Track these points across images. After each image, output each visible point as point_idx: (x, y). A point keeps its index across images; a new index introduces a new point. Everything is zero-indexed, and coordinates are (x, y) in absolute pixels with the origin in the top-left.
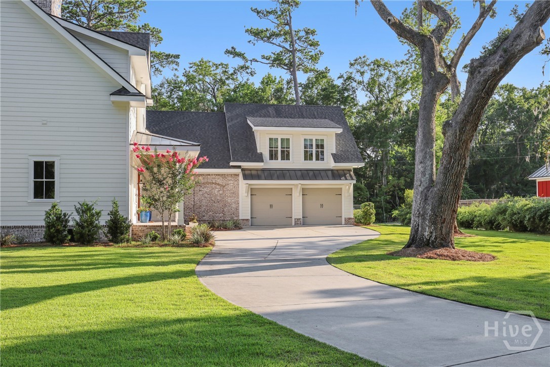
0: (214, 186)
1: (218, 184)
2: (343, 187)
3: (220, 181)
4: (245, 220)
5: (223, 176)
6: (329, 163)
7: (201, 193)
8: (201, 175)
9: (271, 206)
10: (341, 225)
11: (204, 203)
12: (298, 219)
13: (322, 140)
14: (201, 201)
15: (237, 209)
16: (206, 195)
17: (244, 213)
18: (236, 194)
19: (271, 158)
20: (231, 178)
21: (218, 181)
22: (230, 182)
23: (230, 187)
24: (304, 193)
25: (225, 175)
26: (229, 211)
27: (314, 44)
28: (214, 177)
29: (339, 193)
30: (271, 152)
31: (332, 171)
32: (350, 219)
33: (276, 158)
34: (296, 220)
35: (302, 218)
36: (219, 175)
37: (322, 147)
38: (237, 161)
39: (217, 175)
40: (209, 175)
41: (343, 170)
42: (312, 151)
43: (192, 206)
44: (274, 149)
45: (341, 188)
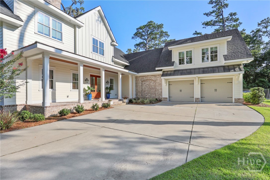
0: (151, 81)
1: (152, 80)
2: (234, 77)
3: (153, 78)
4: (165, 98)
5: (155, 76)
6: (221, 62)
7: (145, 85)
8: (145, 76)
9: (181, 91)
10: (232, 103)
11: (146, 89)
12: (197, 98)
13: (216, 48)
14: (145, 88)
15: (162, 92)
16: (147, 86)
17: (165, 94)
18: (161, 84)
19: (180, 64)
20: (158, 77)
21: (152, 78)
22: (158, 79)
23: (158, 81)
24: (202, 83)
25: (155, 75)
26: (158, 94)
27: (236, 20)
28: (150, 76)
29: (230, 81)
30: (180, 60)
31: (224, 67)
32: (239, 99)
33: (183, 63)
34: (196, 99)
35: (200, 98)
36: (153, 75)
37: (216, 52)
38: (159, 67)
39: (152, 75)
40: (148, 76)
41: (233, 65)
42: (208, 56)
43: (141, 91)
44: (182, 58)
45: (232, 78)
